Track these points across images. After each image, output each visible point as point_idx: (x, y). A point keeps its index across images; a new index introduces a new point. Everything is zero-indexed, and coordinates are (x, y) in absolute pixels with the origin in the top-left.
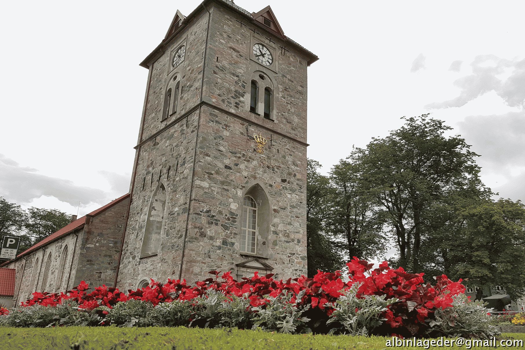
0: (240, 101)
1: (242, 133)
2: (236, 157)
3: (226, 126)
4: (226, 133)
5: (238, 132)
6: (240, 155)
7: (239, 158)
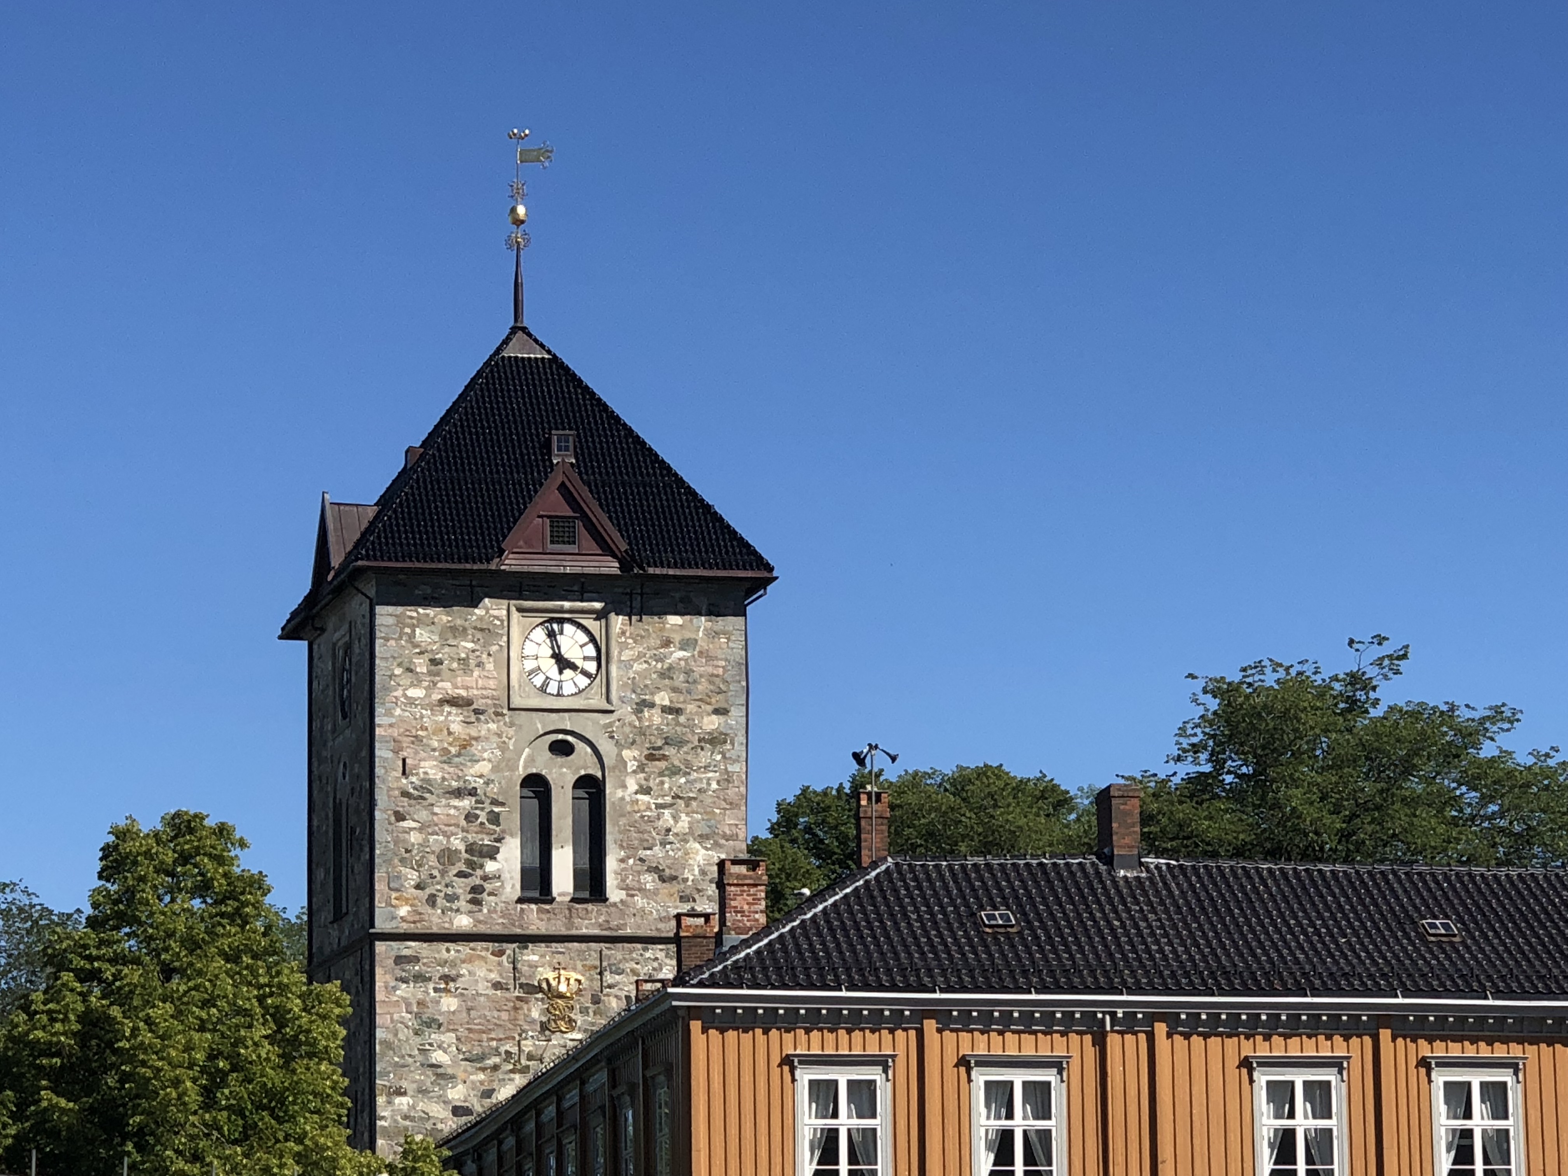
0: (485, 878)
1: (497, 986)
2: (483, 1069)
3: (446, 978)
4: (450, 1003)
5: (483, 988)
6: (497, 1060)
7: (496, 1068)
